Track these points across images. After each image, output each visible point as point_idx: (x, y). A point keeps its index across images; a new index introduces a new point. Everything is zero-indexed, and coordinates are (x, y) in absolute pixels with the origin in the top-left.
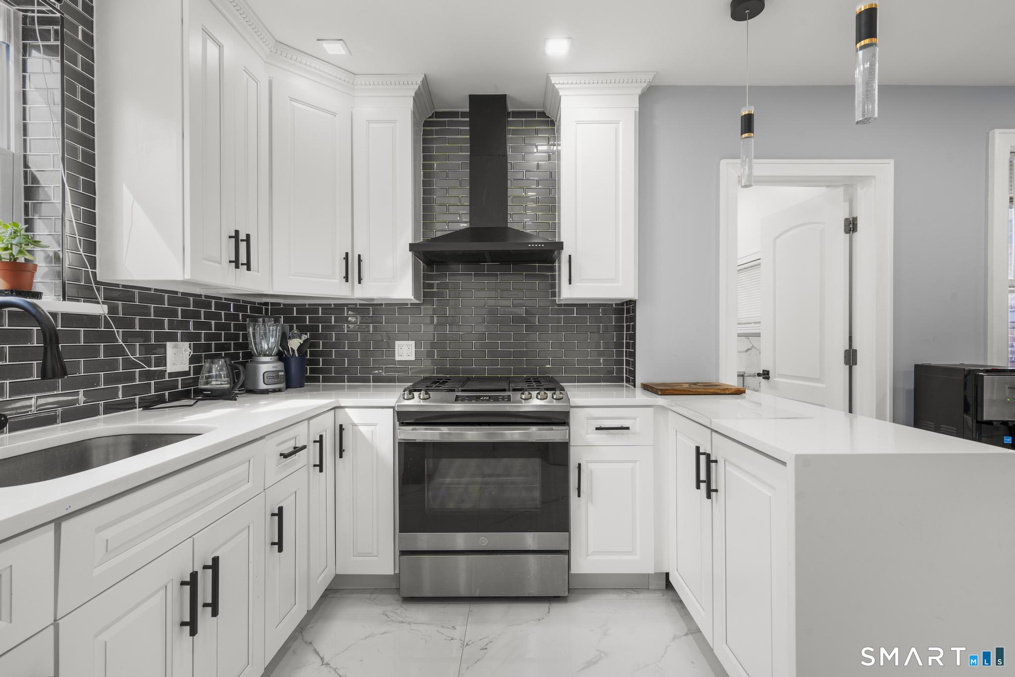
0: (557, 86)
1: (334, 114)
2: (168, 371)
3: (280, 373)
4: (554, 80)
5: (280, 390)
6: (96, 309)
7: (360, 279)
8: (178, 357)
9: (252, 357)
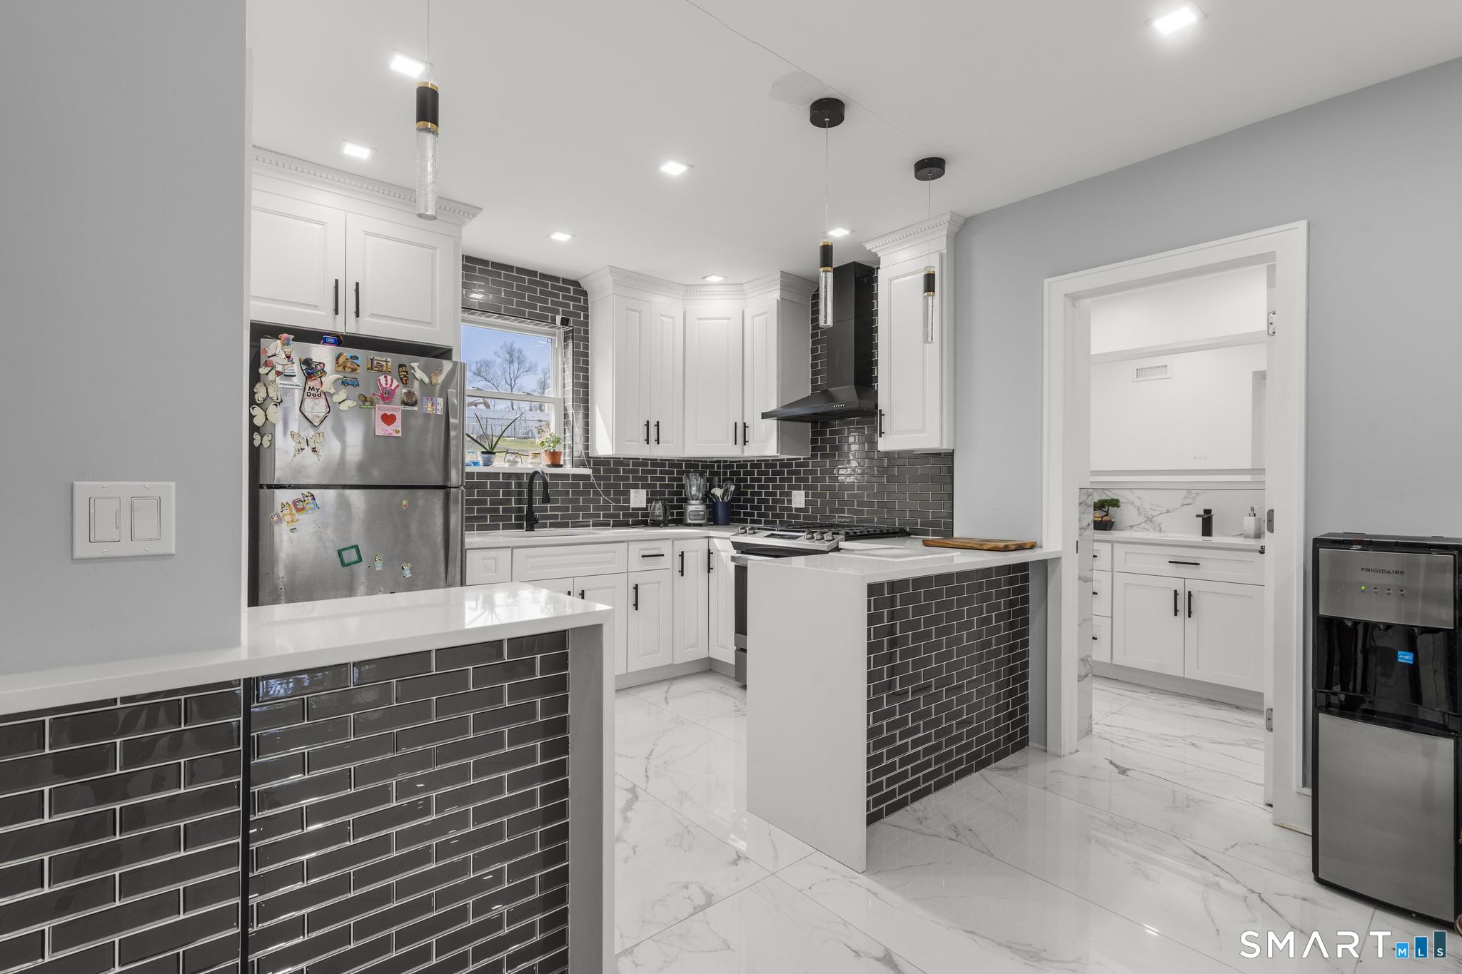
0: (873, 251)
1: (729, 319)
2: (631, 507)
3: (701, 513)
4: (868, 247)
5: (700, 525)
6: (588, 471)
7: (745, 442)
8: (638, 498)
9: (686, 500)
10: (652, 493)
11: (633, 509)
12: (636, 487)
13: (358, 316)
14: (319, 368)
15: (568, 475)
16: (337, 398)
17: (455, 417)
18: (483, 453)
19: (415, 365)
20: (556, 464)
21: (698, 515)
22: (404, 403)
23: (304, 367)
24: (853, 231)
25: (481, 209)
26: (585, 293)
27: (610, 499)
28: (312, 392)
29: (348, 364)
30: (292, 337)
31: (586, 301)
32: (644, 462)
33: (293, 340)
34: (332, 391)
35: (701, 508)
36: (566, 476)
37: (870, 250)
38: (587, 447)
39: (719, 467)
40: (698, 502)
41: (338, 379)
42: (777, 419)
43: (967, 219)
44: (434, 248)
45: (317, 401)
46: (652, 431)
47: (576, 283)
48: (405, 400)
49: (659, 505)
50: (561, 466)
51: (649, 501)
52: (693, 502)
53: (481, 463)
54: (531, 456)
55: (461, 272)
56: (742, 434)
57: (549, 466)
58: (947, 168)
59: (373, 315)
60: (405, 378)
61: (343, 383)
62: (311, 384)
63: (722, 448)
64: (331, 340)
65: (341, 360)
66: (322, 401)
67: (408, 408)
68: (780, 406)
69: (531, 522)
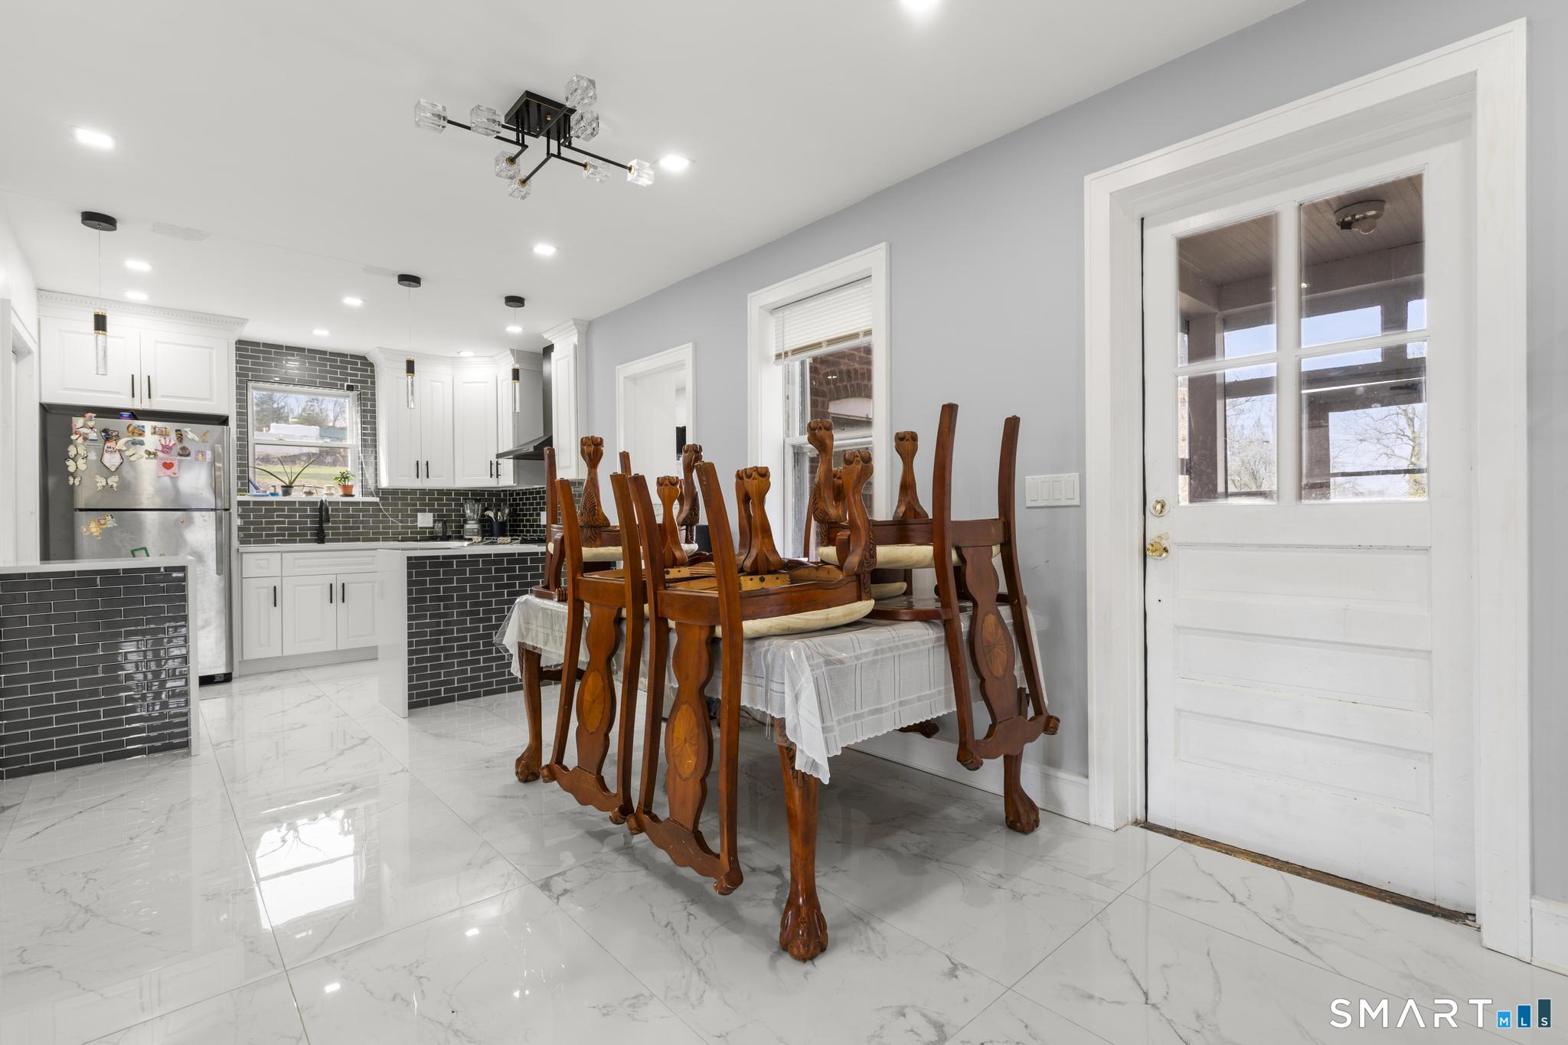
0: (549, 339)
1: (486, 382)
2: (418, 526)
3: (475, 530)
4: (545, 336)
6: (377, 499)
7: (498, 475)
8: (425, 520)
9: (465, 522)
10: (438, 516)
11: (420, 528)
12: (424, 511)
13: (150, 397)
14: (114, 434)
15: (359, 503)
16: (128, 453)
17: (219, 462)
18: (282, 486)
19: (188, 430)
20: (348, 493)
21: (473, 532)
22: (180, 455)
23: (103, 434)
24: (524, 328)
25: (248, 320)
26: (372, 365)
27: (398, 520)
28: (109, 450)
29: (136, 431)
30: (95, 415)
31: (373, 371)
32: (413, 491)
33: (95, 417)
34: (124, 448)
35: (476, 526)
36: (357, 503)
37: (547, 339)
38: (376, 482)
39: (505, 495)
40: (473, 522)
41: (129, 441)
42: (514, 458)
43: (590, 322)
44: (211, 348)
45: (113, 456)
46: (422, 468)
47: (364, 358)
48: (181, 453)
49: (440, 525)
50: (353, 496)
51: (435, 521)
52: (470, 522)
53: (280, 493)
54: (326, 489)
55: (234, 364)
56: (495, 471)
57: (342, 496)
58: (525, 303)
59: (163, 396)
60: (180, 436)
61: (133, 443)
62: (108, 444)
63: (483, 481)
64: (126, 414)
65: (130, 429)
66: (117, 455)
67: (183, 458)
68: (516, 445)
69: (320, 538)
